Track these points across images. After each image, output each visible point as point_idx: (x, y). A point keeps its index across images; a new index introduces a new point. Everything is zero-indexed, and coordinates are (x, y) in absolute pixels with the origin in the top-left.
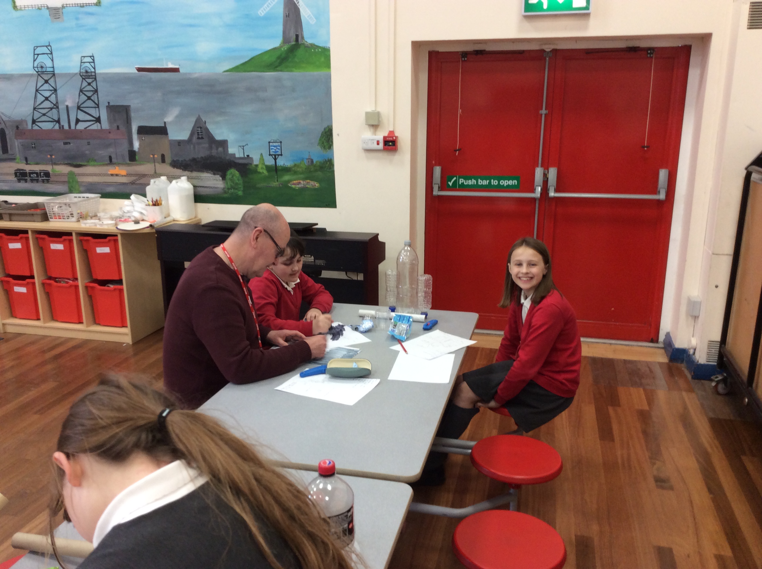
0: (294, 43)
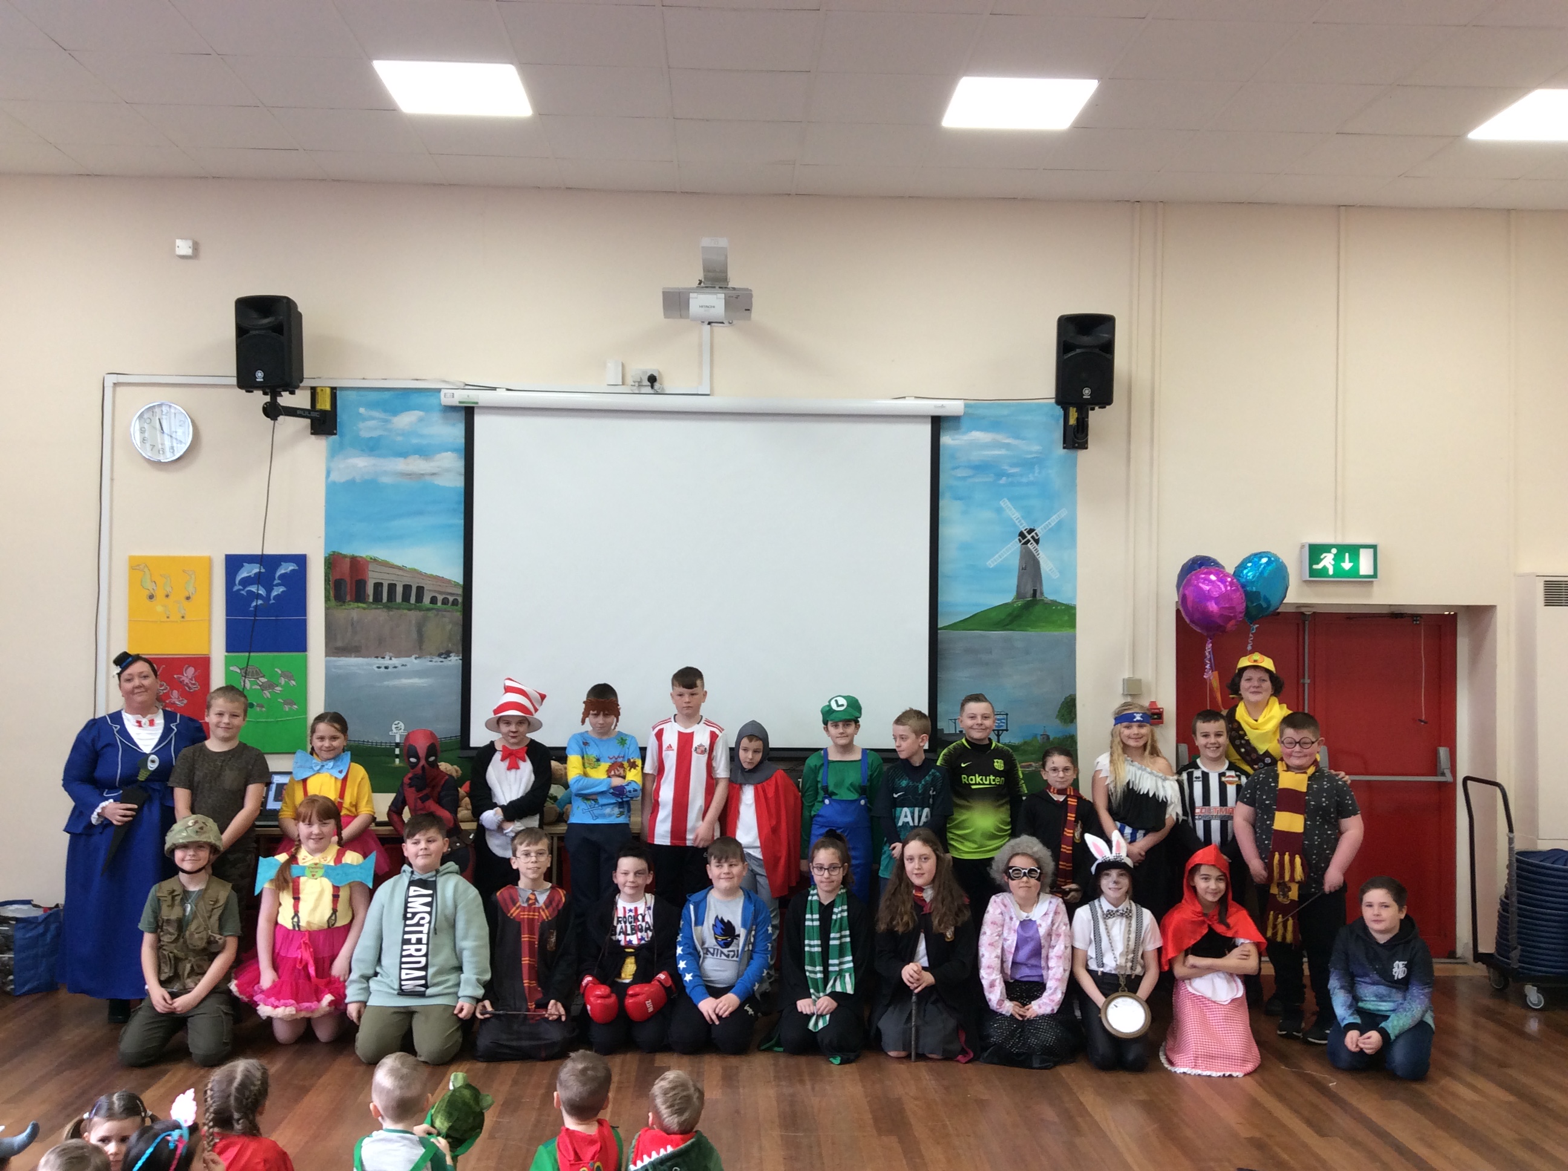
0: (1030, 599)
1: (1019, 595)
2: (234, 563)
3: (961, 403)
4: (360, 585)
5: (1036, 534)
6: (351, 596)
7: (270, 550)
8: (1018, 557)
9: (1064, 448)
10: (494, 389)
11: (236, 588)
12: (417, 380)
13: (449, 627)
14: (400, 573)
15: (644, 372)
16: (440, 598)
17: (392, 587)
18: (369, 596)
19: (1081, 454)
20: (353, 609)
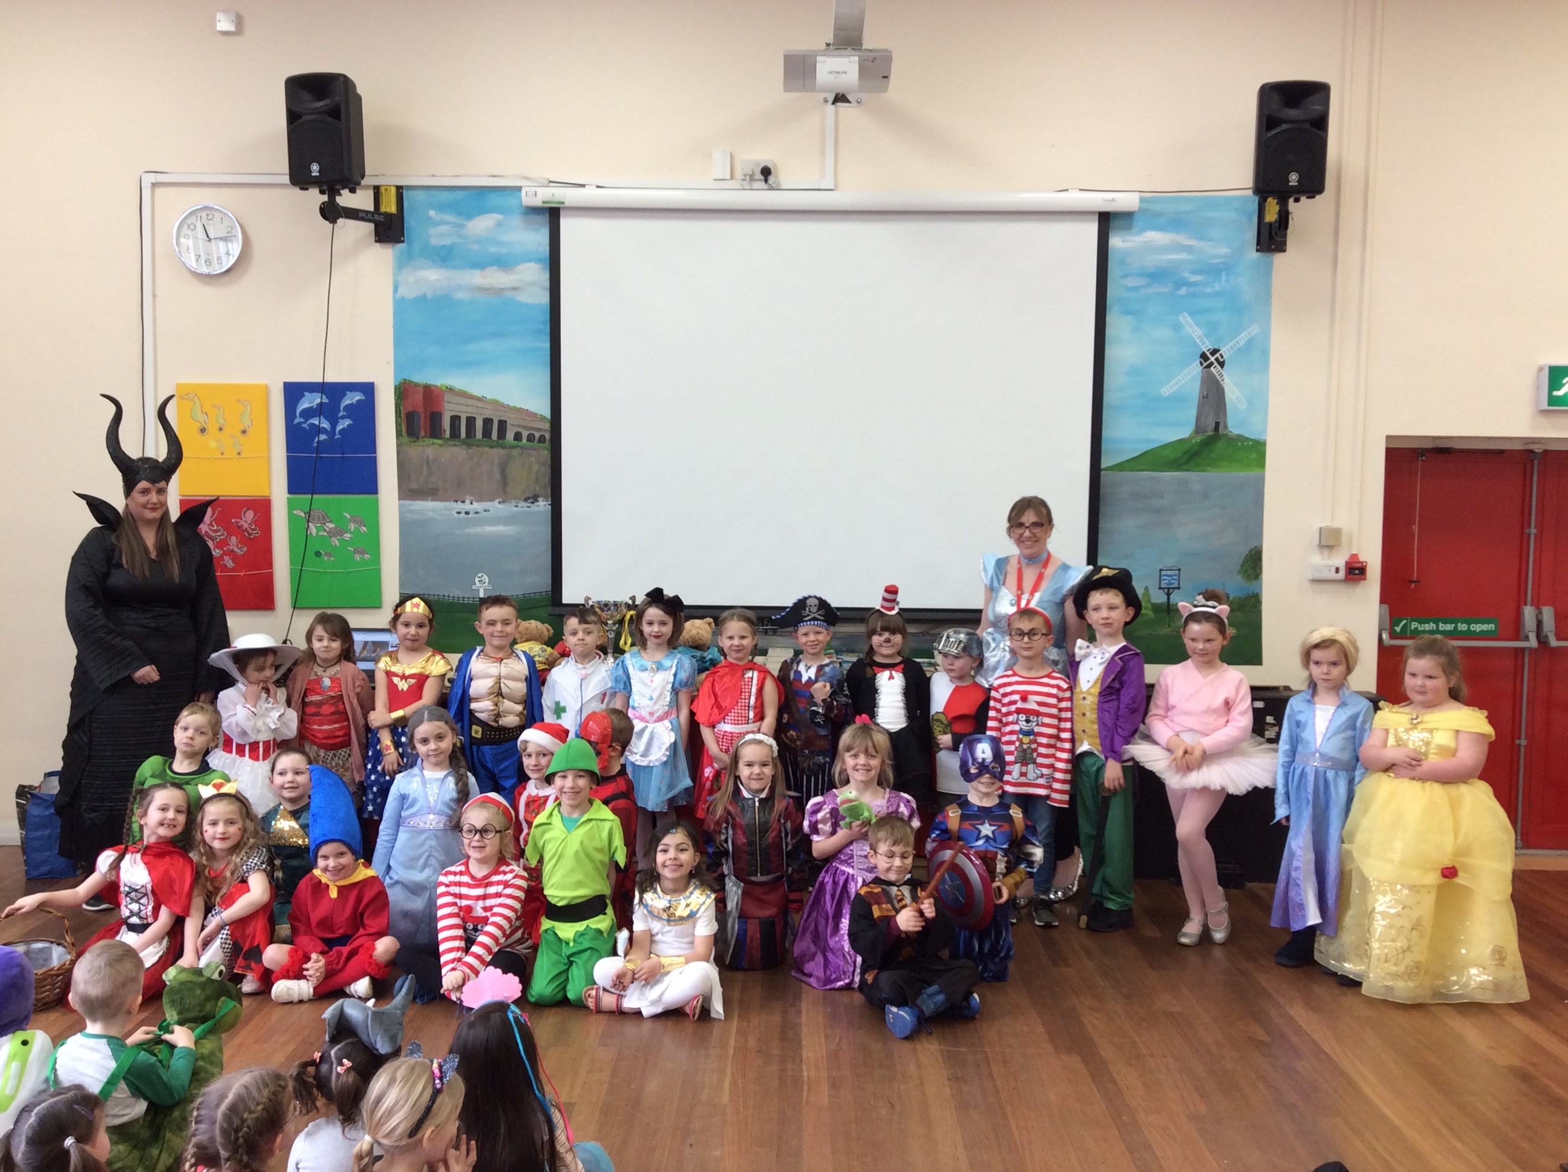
0: (1211, 433)
1: (1199, 430)
2: (293, 392)
3: (1136, 196)
4: (435, 418)
5: (1221, 355)
6: (425, 431)
7: (332, 377)
8: (1198, 383)
9: (1258, 251)
10: (583, 186)
11: (297, 421)
12: (494, 176)
13: (536, 467)
14: (479, 404)
15: (757, 164)
16: (525, 434)
17: (471, 421)
18: (445, 431)
19: (1278, 258)
20: (428, 446)
